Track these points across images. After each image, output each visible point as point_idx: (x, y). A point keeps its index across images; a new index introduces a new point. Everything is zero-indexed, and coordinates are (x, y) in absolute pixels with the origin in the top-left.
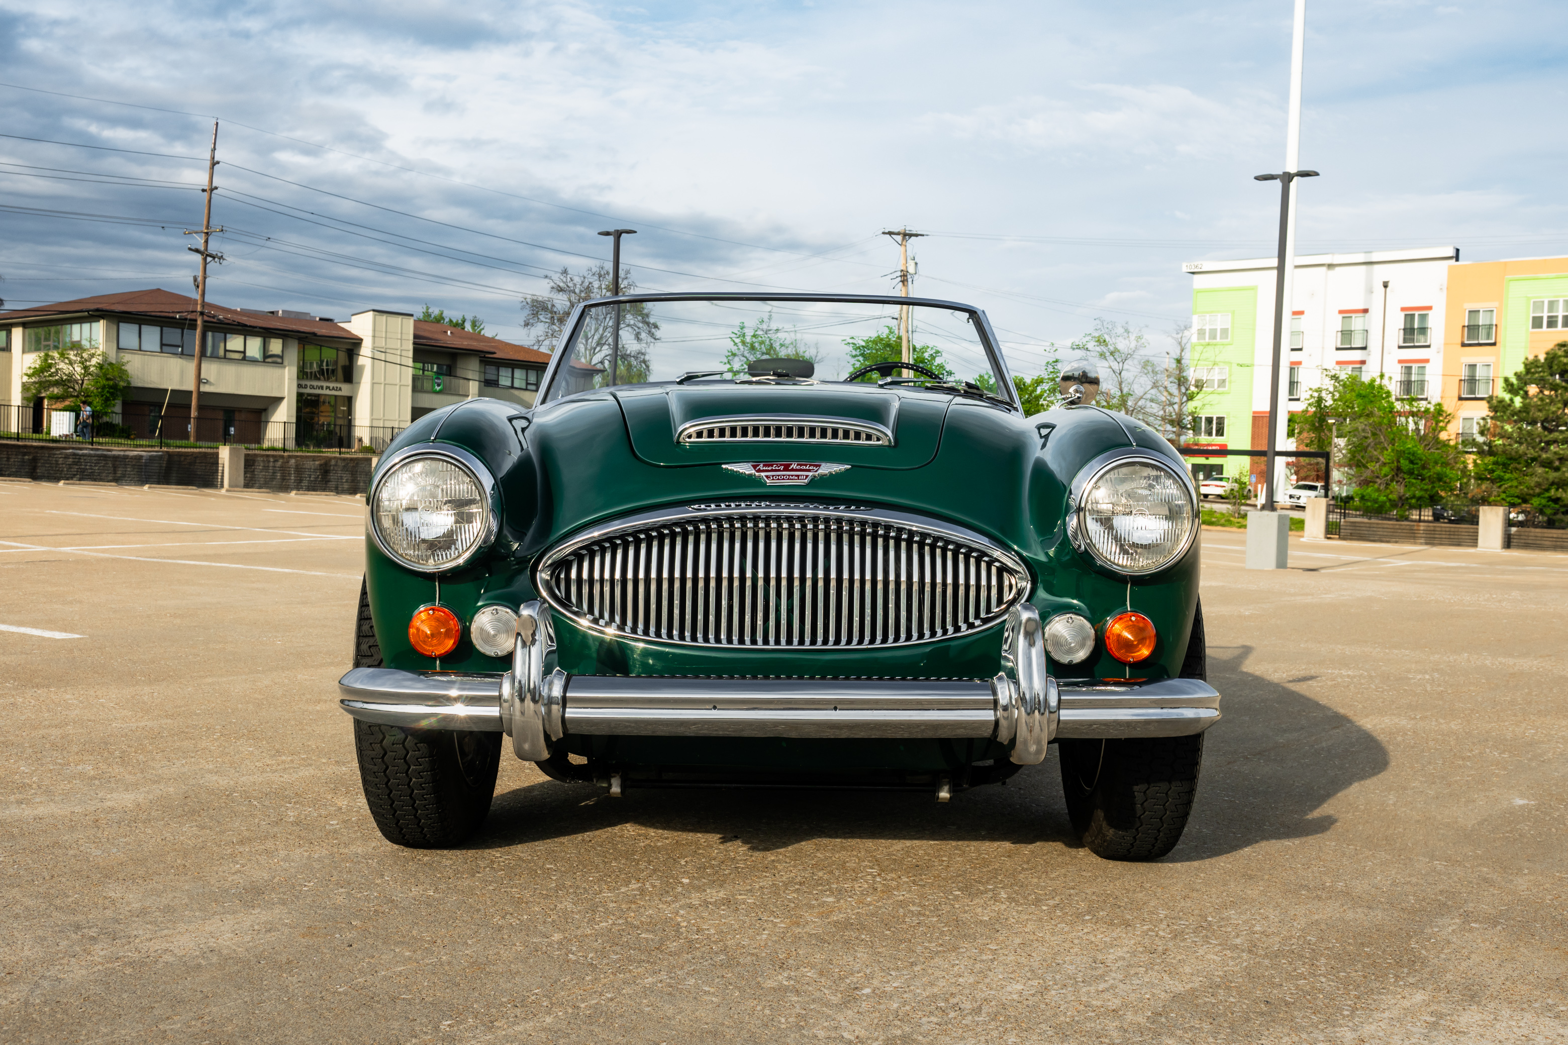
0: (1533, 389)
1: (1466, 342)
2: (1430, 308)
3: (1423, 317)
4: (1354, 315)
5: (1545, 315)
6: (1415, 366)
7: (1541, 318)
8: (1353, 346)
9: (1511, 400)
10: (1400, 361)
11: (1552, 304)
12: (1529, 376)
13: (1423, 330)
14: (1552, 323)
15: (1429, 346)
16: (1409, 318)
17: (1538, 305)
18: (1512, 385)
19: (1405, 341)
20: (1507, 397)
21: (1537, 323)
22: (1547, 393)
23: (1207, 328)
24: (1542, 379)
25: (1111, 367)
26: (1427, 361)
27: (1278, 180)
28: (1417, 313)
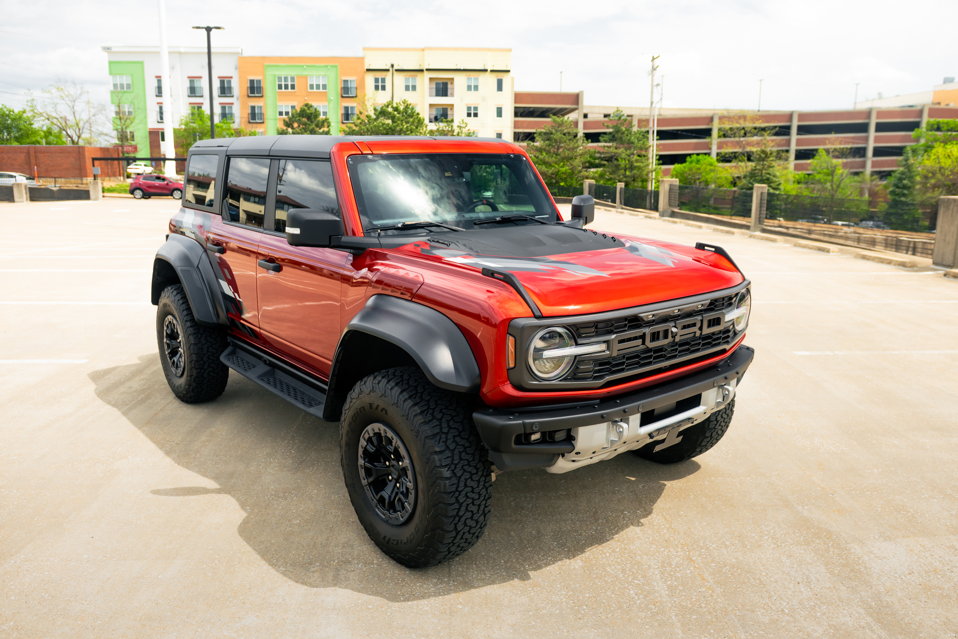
0: (296, 125)
1: (250, 95)
2: (231, 77)
3: (229, 82)
4: (195, 79)
5: (283, 83)
6: (227, 106)
7: (281, 85)
8: (197, 95)
9: (287, 129)
10: (220, 104)
11: (286, 79)
12: (293, 119)
13: (230, 88)
14: (286, 87)
15: (233, 96)
16: (222, 82)
17: (280, 79)
18: (287, 122)
19: (221, 93)
20: (285, 128)
21: (280, 87)
22: (301, 126)
23: (119, 83)
24: (299, 120)
25: (67, 104)
26: (233, 104)
27: (204, 30)
28: (226, 80)
